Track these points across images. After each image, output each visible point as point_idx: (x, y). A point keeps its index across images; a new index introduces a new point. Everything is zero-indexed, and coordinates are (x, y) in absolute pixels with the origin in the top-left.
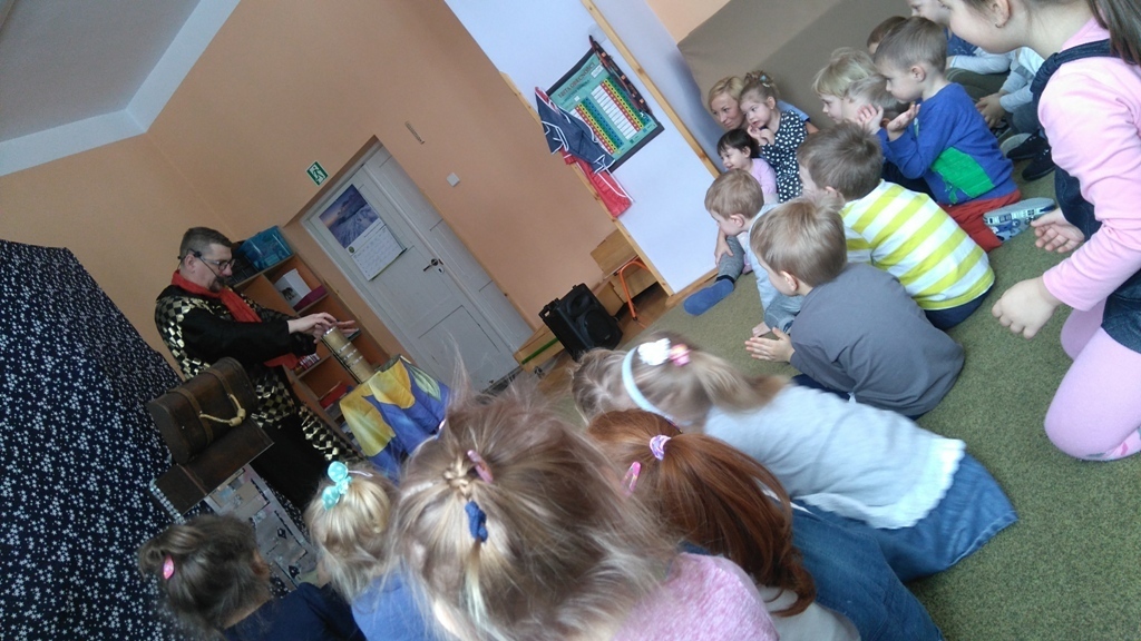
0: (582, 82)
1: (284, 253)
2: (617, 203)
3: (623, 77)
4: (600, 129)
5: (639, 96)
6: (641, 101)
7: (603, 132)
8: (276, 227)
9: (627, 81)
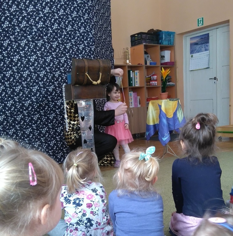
1: (171, 43)
8: (174, 33)
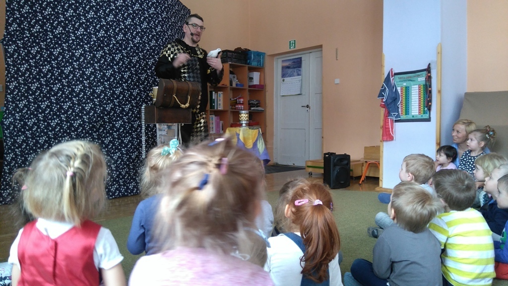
0: (412, 79)
2: (388, 136)
3: (430, 89)
4: (404, 102)
5: (430, 101)
6: (430, 104)
7: (404, 104)
9: (430, 92)
